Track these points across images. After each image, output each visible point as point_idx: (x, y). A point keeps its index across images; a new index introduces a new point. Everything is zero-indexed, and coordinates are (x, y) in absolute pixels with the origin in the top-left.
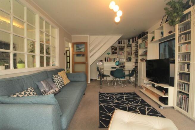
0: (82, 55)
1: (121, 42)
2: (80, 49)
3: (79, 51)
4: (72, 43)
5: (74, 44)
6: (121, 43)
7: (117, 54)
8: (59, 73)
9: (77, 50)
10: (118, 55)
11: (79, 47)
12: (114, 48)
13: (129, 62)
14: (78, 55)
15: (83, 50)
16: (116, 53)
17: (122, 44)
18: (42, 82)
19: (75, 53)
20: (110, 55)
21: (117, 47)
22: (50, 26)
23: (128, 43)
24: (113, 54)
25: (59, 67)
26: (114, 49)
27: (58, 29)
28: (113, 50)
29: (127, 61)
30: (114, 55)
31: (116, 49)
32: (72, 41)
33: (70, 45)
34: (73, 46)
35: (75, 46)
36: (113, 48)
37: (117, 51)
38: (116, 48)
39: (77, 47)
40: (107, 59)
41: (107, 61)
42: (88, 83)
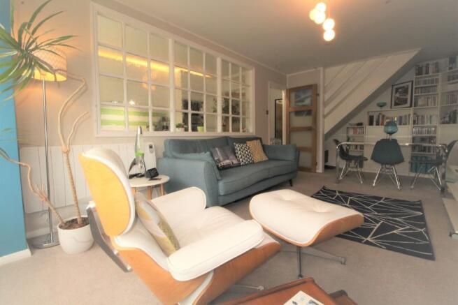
0: (306, 113)
1: (424, 69)
2: (302, 101)
3: (300, 104)
4: (287, 90)
5: (289, 91)
6: (424, 72)
7: (408, 105)
8: (248, 142)
9: (296, 102)
10: (411, 106)
11: (299, 97)
12: (400, 88)
13: (451, 125)
14: (298, 113)
15: (307, 102)
16: (405, 101)
17: (427, 73)
18: (217, 149)
19: (291, 109)
20: (387, 108)
21: (410, 84)
22: (241, 69)
23: (451, 68)
24: (396, 104)
25: (254, 134)
26: (400, 90)
27: (254, 69)
28: (398, 95)
29: (443, 123)
30: (400, 106)
31: (406, 91)
32: (287, 86)
33: (284, 94)
34: (288, 97)
35: (293, 95)
36: (397, 90)
37: (409, 97)
38: (408, 88)
39: (297, 97)
40: (375, 120)
41: (375, 123)
42: (317, 171)
